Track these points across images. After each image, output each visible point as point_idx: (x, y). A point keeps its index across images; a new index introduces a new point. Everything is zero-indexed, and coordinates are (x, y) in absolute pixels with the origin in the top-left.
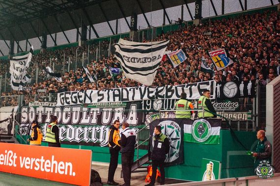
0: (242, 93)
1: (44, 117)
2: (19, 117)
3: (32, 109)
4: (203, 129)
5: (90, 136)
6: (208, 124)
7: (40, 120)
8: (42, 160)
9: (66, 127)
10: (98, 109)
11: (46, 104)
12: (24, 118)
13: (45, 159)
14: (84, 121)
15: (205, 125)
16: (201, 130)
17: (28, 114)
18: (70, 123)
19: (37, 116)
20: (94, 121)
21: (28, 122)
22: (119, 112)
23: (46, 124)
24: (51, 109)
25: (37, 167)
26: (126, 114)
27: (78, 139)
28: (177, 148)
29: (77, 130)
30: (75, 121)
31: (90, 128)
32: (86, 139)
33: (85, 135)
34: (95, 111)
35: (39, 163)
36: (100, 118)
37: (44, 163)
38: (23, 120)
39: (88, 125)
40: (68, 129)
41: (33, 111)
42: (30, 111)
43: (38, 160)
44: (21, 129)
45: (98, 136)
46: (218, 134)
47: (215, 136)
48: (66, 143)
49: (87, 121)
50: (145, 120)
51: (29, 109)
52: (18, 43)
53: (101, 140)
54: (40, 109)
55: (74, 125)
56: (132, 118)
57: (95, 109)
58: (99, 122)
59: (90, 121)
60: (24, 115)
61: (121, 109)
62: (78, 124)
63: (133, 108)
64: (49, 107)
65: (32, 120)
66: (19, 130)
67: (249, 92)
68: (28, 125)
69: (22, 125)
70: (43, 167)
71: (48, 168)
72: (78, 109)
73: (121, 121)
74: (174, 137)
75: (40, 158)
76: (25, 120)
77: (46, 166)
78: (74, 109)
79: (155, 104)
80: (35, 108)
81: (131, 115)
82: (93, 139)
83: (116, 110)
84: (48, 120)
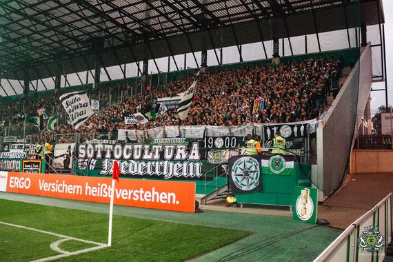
0: (296, 135)
1: (104, 153)
2: (76, 153)
3: (90, 146)
4: (279, 163)
5: (153, 169)
6: (283, 159)
7: (99, 156)
8: (141, 191)
9: (129, 162)
10: (161, 147)
11: (105, 141)
12: (82, 154)
13: (145, 190)
14: (146, 157)
15: (280, 160)
16: (277, 164)
17: (86, 151)
18: (132, 158)
19: (96, 153)
20: (157, 156)
21: (86, 157)
22: (181, 148)
23: (107, 160)
24: (111, 146)
25: (136, 197)
26: (189, 150)
27: (140, 173)
28: (256, 179)
29: (140, 165)
30: (137, 157)
31: (153, 163)
32: (149, 172)
33: (149, 169)
34: (157, 148)
35: (139, 194)
36: (162, 154)
37: (143, 194)
38: (80, 156)
39: (151, 160)
40: (131, 164)
41: (92, 148)
42: (88, 148)
43: (137, 191)
44: (80, 164)
45: (162, 169)
46: (293, 167)
47: (289, 169)
48: (129, 176)
49: (150, 157)
50: (207, 156)
51: (87, 145)
52: (66, 77)
53: (165, 173)
54: (99, 146)
55: (136, 160)
56: (194, 154)
57: (157, 147)
58: (162, 157)
59: (153, 156)
60: (81, 151)
61: (184, 147)
62: (141, 160)
63: (195, 146)
64: (108, 144)
65: (90, 156)
66: (77, 164)
67: (302, 133)
68: (86, 160)
69: (80, 160)
70: (143, 197)
71: (148, 198)
72: (140, 146)
73: (184, 157)
74: (253, 170)
75: (139, 190)
76: (83, 156)
77: (146, 196)
78: (136, 146)
79: (216, 142)
80: (94, 145)
81: (193, 152)
82: (157, 172)
83: (179, 147)
84: (108, 156)
